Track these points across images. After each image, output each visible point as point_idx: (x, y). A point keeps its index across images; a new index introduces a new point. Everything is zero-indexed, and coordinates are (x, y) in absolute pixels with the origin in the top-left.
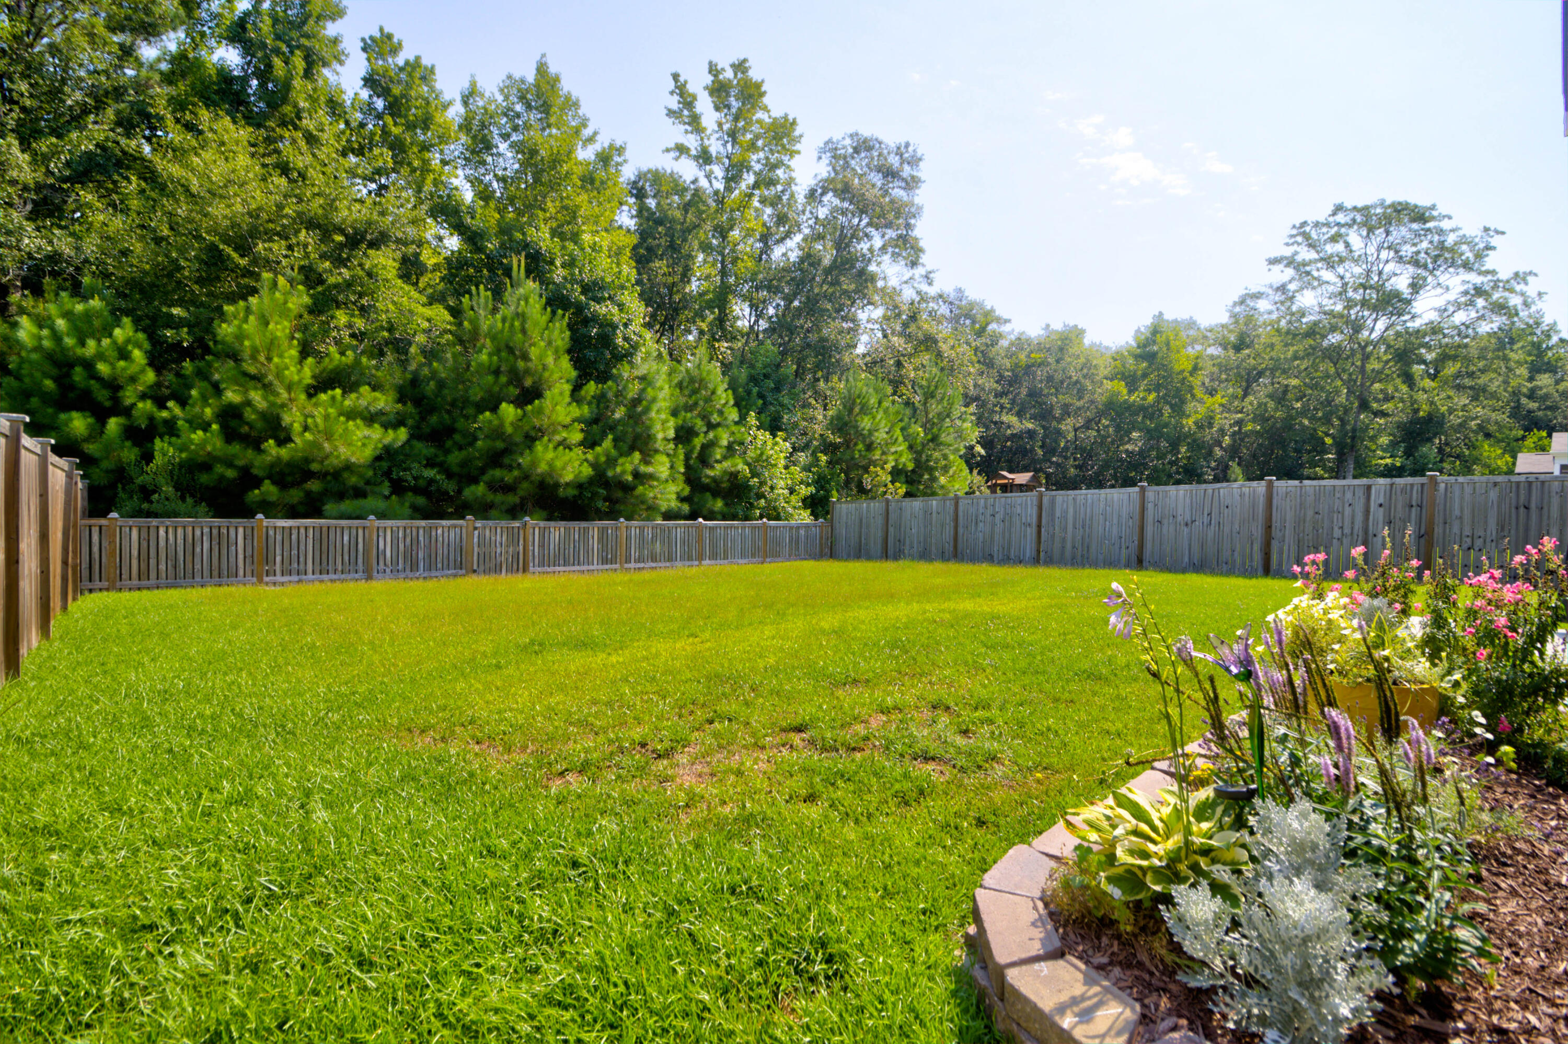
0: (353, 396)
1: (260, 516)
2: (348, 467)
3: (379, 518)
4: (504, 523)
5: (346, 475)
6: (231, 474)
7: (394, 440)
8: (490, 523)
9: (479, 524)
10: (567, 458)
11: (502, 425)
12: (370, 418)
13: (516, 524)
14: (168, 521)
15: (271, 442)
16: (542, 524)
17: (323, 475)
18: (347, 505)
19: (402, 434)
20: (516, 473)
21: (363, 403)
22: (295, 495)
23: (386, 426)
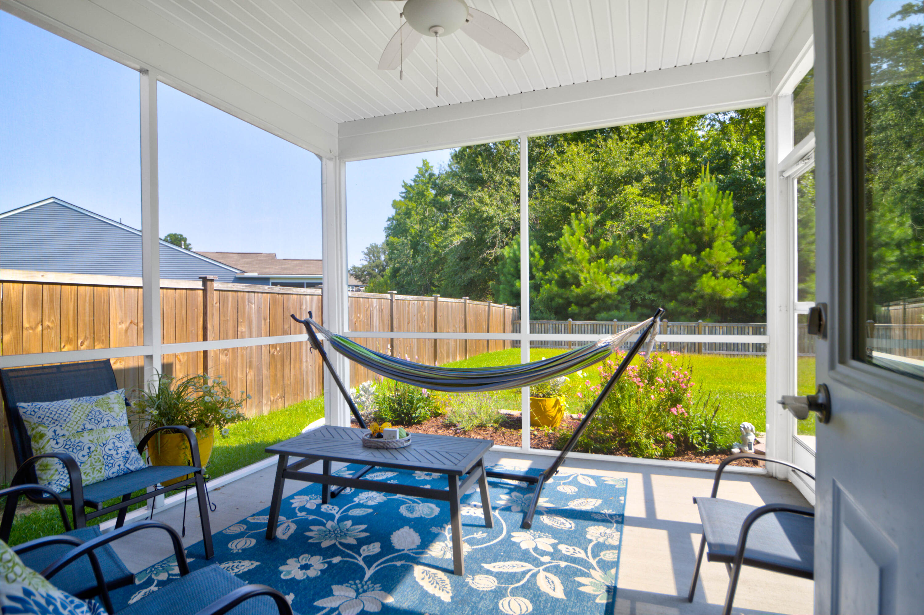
0: (611, 261)
1: (570, 319)
2: (608, 296)
3: (618, 320)
4: (685, 324)
5: (607, 299)
6: (560, 301)
7: (631, 281)
8: (677, 323)
9: (670, 324)
10: (725, 284)
11: (684, 267)
12: (620, 271)
13: (693, 324)
14: (539, 321)
15: (574, 286)
16: (710, 324)
17: (598, 299)
18: (604, 314)
19: (636, 277)
20: (695, 294)
21: (615, 264)
22: (586, 310)
23: (626, 274)
